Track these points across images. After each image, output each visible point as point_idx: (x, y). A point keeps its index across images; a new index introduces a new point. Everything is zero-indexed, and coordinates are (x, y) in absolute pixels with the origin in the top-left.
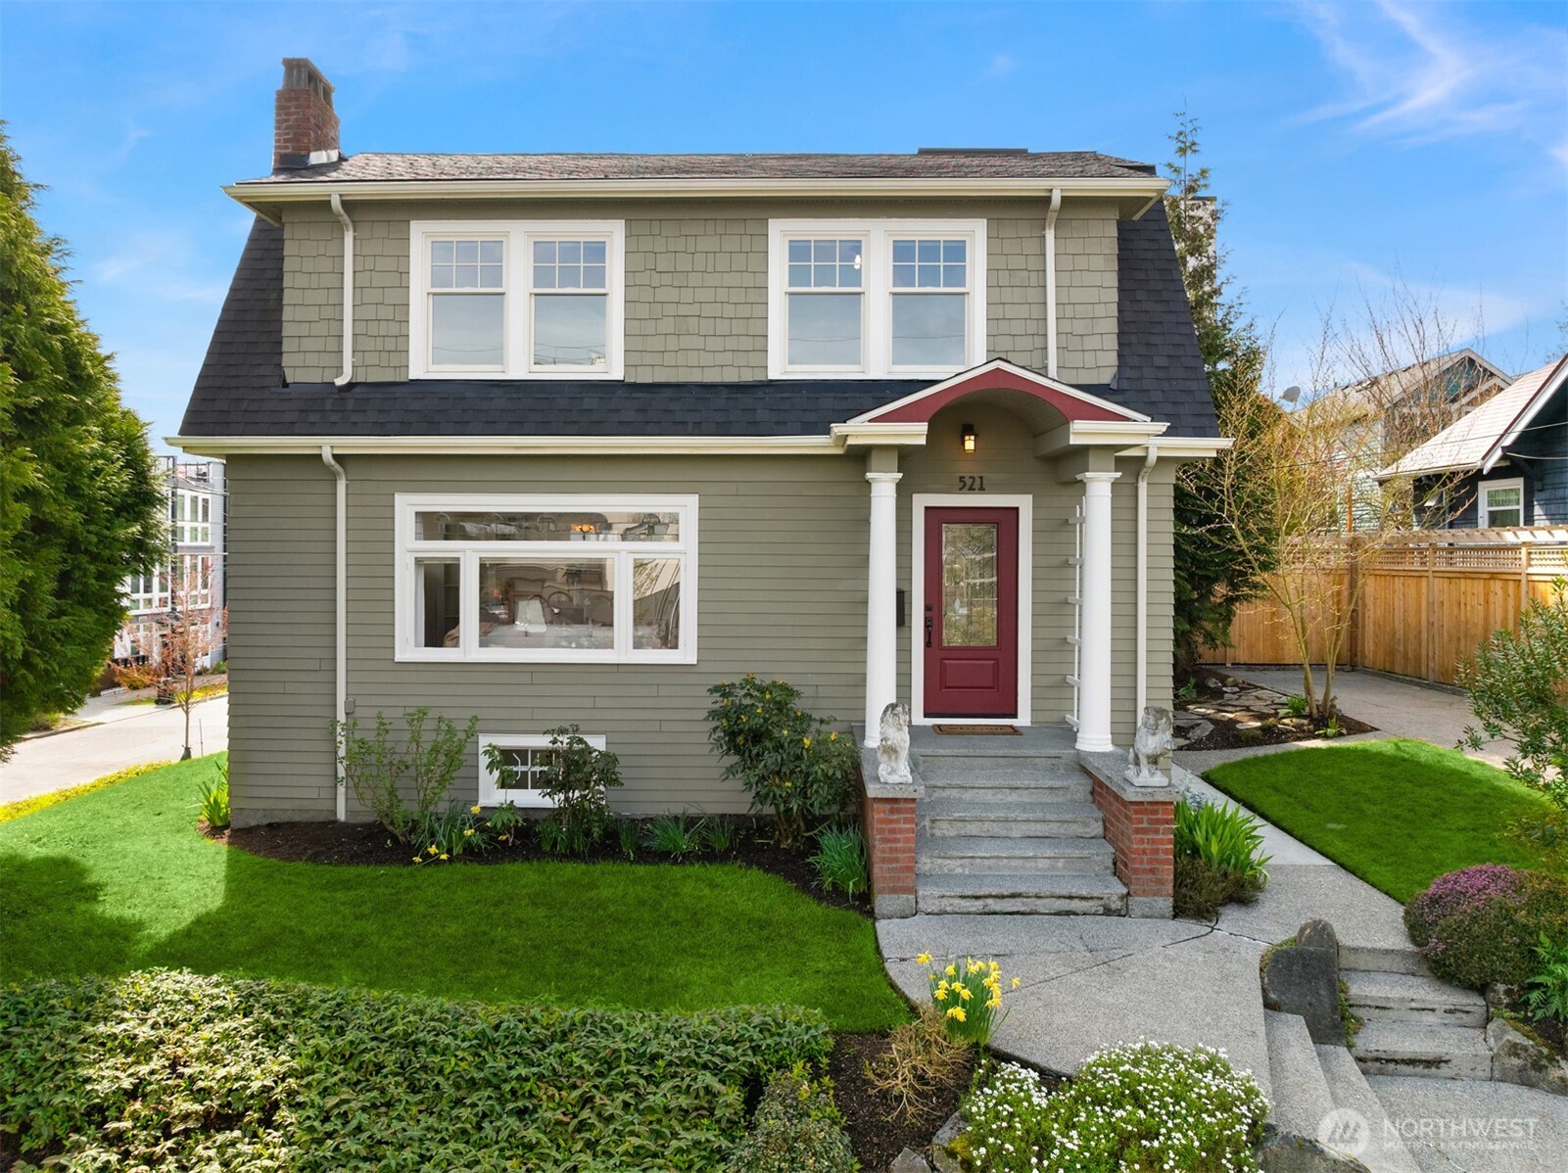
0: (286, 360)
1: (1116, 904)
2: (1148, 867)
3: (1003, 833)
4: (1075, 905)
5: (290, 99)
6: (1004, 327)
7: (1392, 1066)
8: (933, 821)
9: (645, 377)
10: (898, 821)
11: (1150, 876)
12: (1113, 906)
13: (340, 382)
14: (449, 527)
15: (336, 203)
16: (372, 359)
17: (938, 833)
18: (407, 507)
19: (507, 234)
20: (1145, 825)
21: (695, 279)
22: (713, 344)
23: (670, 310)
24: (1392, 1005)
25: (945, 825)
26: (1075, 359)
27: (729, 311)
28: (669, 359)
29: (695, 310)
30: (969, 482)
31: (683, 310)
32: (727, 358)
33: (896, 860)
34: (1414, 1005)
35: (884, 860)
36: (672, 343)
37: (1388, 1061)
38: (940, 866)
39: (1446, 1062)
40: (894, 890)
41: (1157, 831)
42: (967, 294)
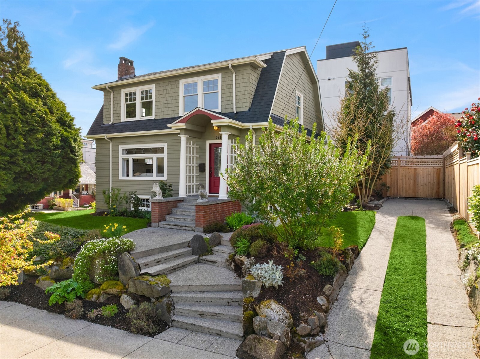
0: (104, 120)
1: (194, 229)
2: (198, 220)
3: (189, 215)
4: (187, 228)
5: (120, 66)
6: (225, 99)
7: (207, 262)
8: (177, 211)
9: (158, 118)
10: (155, 207)
11: (199, 223)
12: (193, 229)
13: (110, 123)
14: (129, 152)
15: (107, 87)
16: (116, 118)
17: (177, 214)
18: (121, 147)
19: (136, 90)
20: (198, 211)
21: (167, 95)
22: (170, 109)
23: (162, 102)
24: (219, 251)
25: (179, 212)
26: (240, 105)
27: (173, 101)
28: (162, 113)
29: (166, 102)
30: (218, 137)
31: (165, 102)
32: (172, 112)
33: (155, 216)
34: (223, 251)
35: (153, 215)
36: (163, 110)
37: (207, 261)
38: (171, 219)
39: (217, 262)
40: (155, 222)
41: (200, 212)
42: (218, 92)
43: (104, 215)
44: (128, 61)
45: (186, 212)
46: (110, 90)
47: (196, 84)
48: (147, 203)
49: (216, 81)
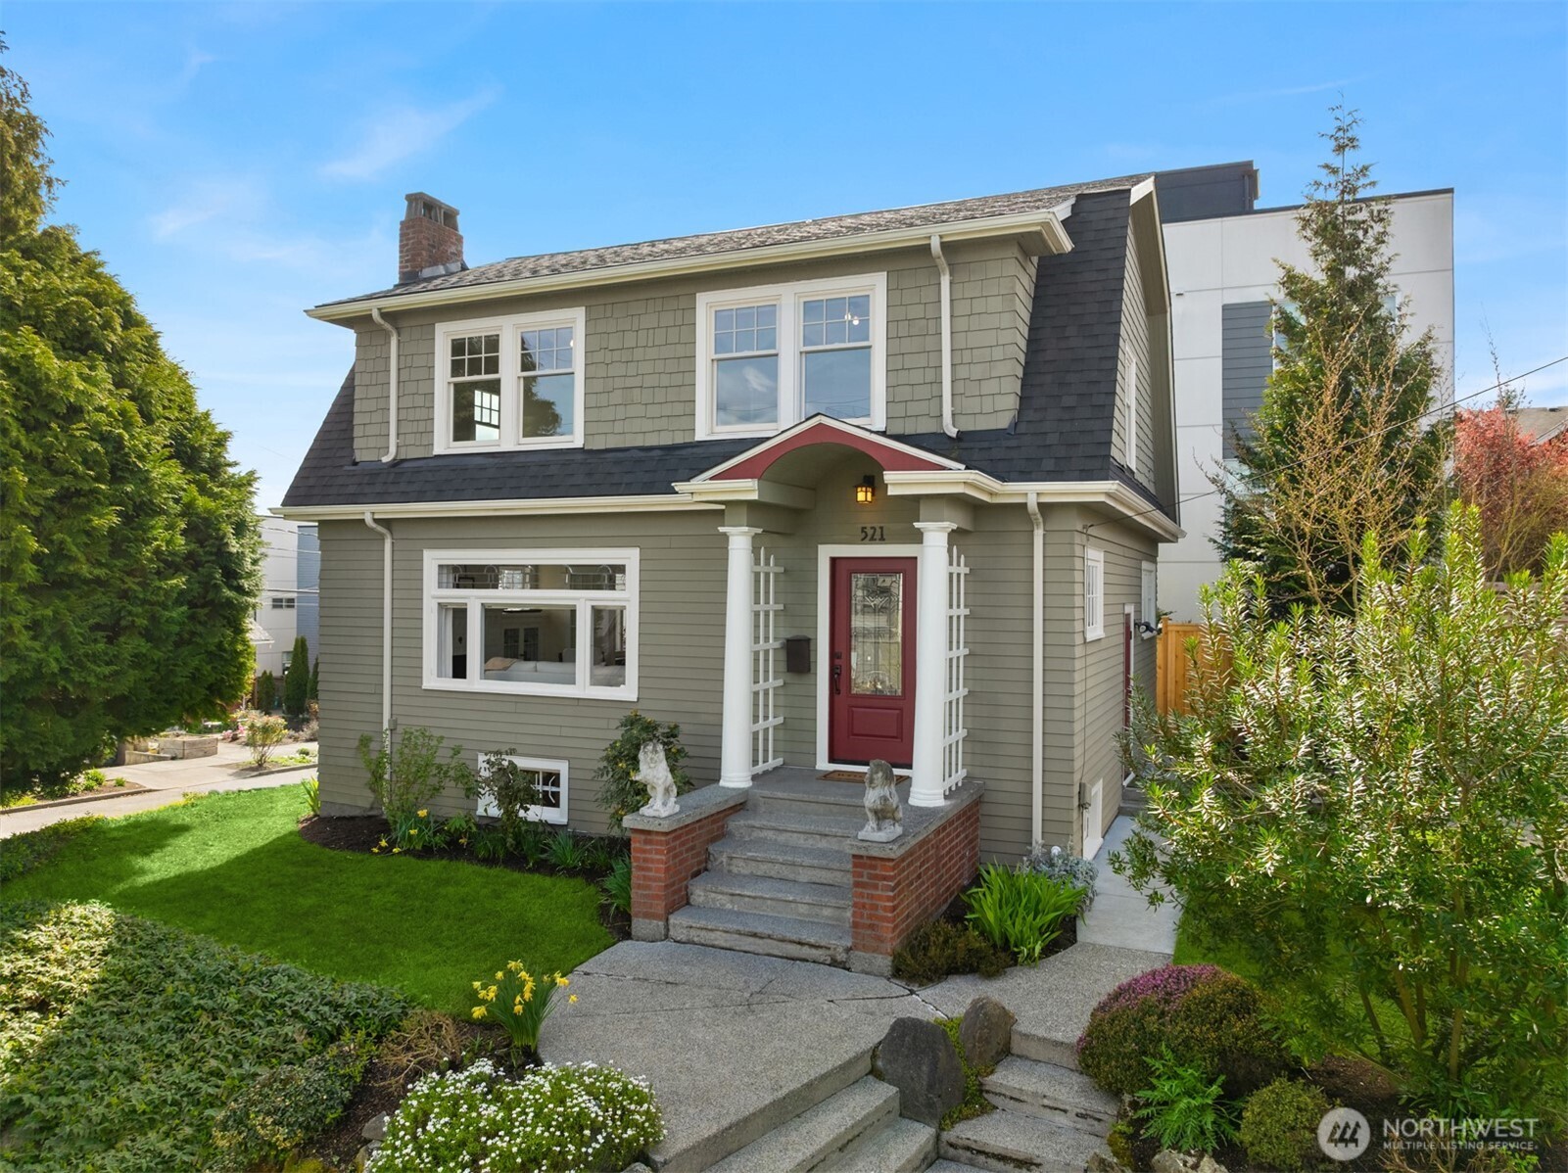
0: (357, 443)
1: (841, 957)
2: (868, 922)
3: (791, 876)
4: (806, 951)
5: (408, 228)
6: (903, 377)
7: (982, 1158)
8: (731, 858)
9: (598, 444)
10: (650, 852)
11: (869, 932)
12: (839, 958)
13: (385, 459)
14: (468, 577)
15: (376, 315)
16: (410, 439)
17: (735, 870)
18: (433, 560)
19: (500, 328)
20: (865, 879)
21: (638, 354)
22: (653, 411)
23: (619, 383)
24: (1024, 1098)
25: (741, 863)
26: (973, 405)
27: (665, 380)
28: (618, 427)
29: (637, 382)
30: (870, 532)
31: (630, 382)
32: (663, 423)
33: (648, 887)
34: (1046, 1102)
35: (639, 887)
36: (621, 413)
37: (979, 1152)
38: (713, 900)
39: (1038, 1165)
40: (647, 915)
41: (876, 887)
42: (870, 347)
43: (375, 850)
44: (440, 208)
45: (777, 866)
46: (387, 326)
47: (769, 312)
48: (546, 788)
49: (860, 305)
